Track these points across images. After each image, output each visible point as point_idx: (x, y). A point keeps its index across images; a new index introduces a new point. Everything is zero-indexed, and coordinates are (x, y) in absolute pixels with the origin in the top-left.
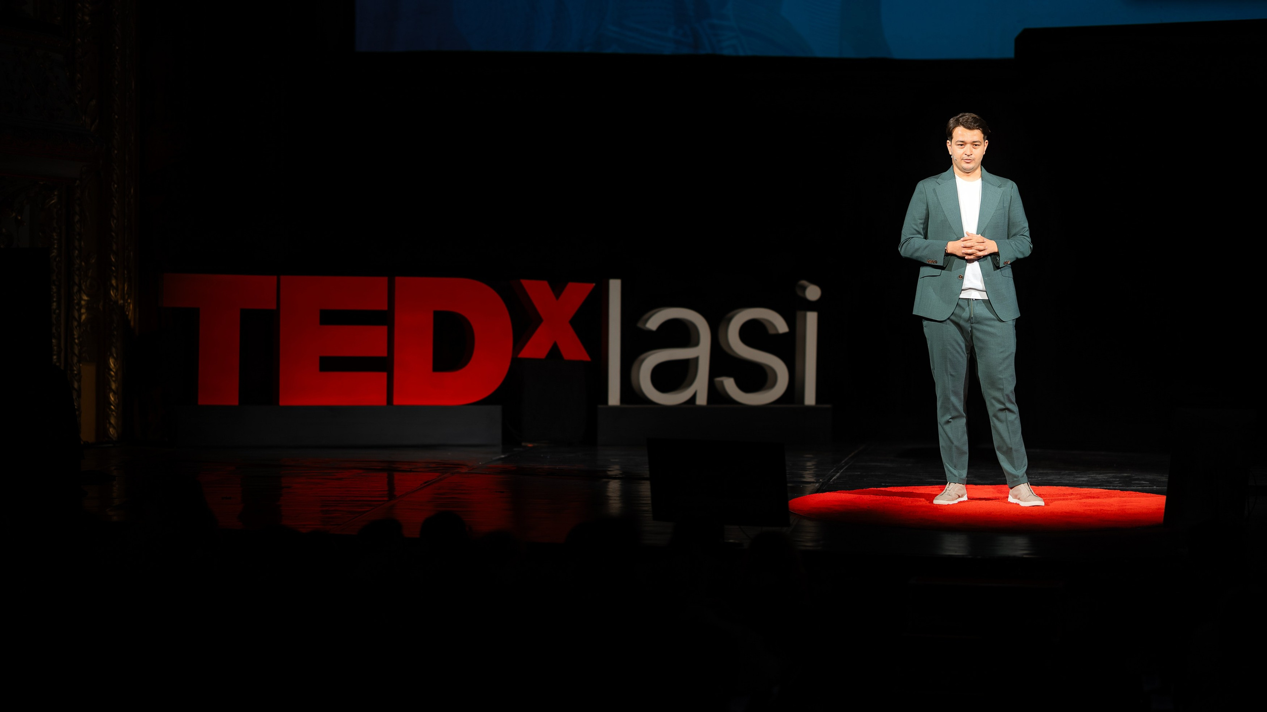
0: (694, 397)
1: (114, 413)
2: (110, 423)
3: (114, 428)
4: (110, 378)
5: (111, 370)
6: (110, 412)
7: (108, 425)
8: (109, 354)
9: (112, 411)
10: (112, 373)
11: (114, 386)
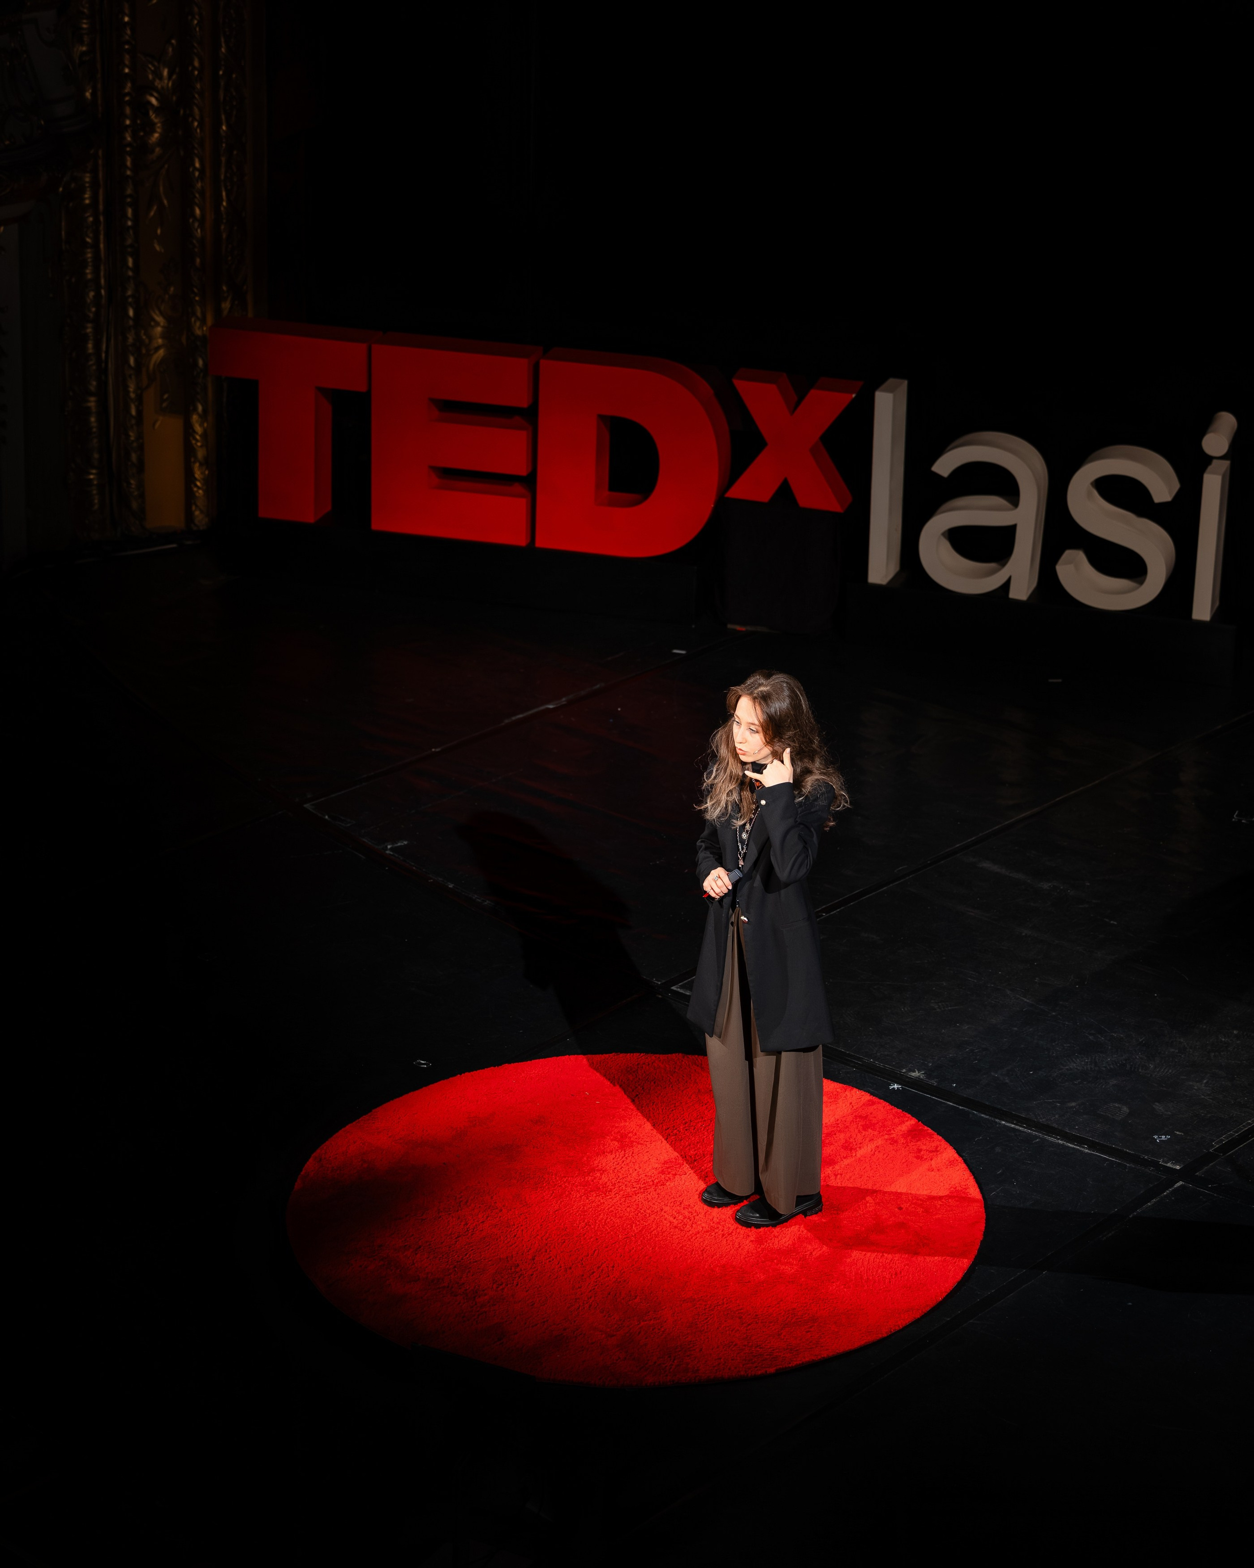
0: (1006, 586)
1: (201, 491)
2: (197, 506)
3: (202, 512)
4: (194, 442)
5: (194, 431)
6: (195, 489)
7: (194, 508)
8: (191, 408)
9: (199, 488)
10: (198, 437)
11: (201, 454)
